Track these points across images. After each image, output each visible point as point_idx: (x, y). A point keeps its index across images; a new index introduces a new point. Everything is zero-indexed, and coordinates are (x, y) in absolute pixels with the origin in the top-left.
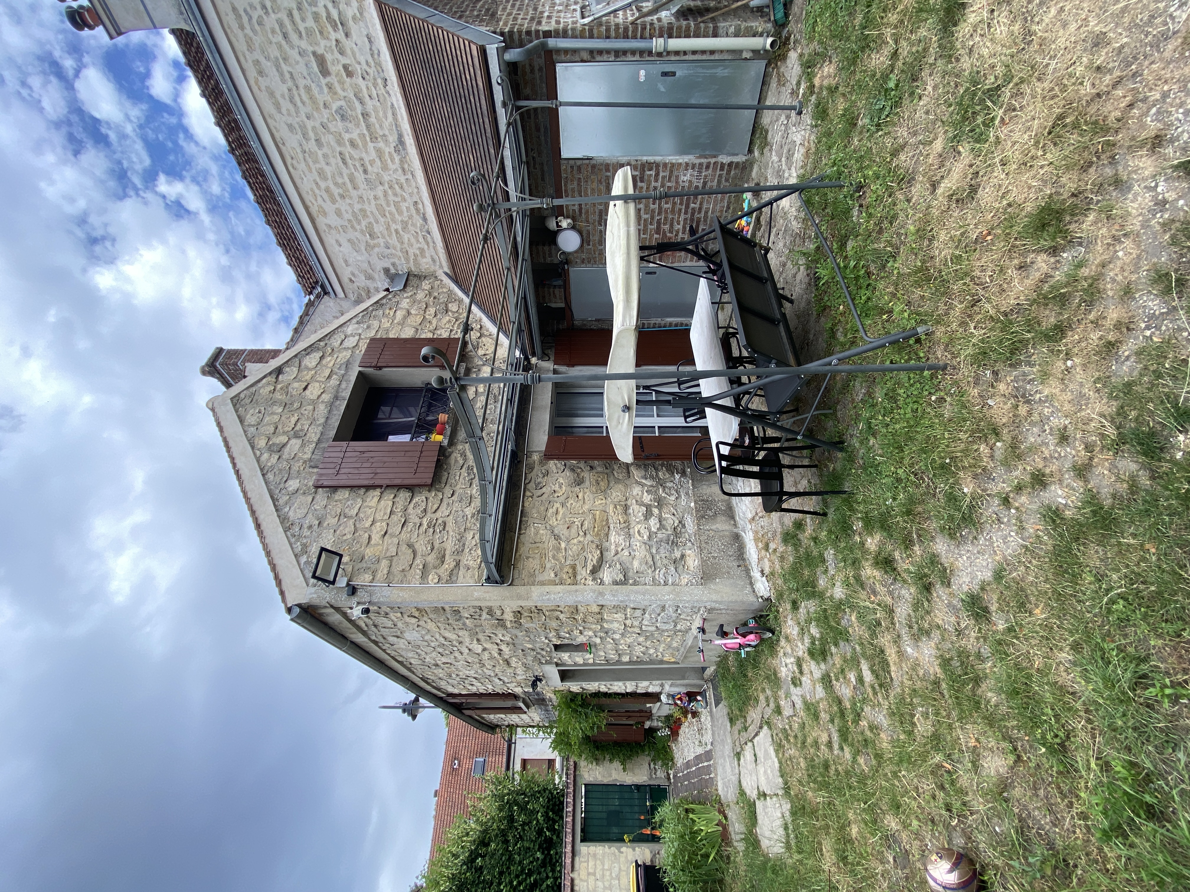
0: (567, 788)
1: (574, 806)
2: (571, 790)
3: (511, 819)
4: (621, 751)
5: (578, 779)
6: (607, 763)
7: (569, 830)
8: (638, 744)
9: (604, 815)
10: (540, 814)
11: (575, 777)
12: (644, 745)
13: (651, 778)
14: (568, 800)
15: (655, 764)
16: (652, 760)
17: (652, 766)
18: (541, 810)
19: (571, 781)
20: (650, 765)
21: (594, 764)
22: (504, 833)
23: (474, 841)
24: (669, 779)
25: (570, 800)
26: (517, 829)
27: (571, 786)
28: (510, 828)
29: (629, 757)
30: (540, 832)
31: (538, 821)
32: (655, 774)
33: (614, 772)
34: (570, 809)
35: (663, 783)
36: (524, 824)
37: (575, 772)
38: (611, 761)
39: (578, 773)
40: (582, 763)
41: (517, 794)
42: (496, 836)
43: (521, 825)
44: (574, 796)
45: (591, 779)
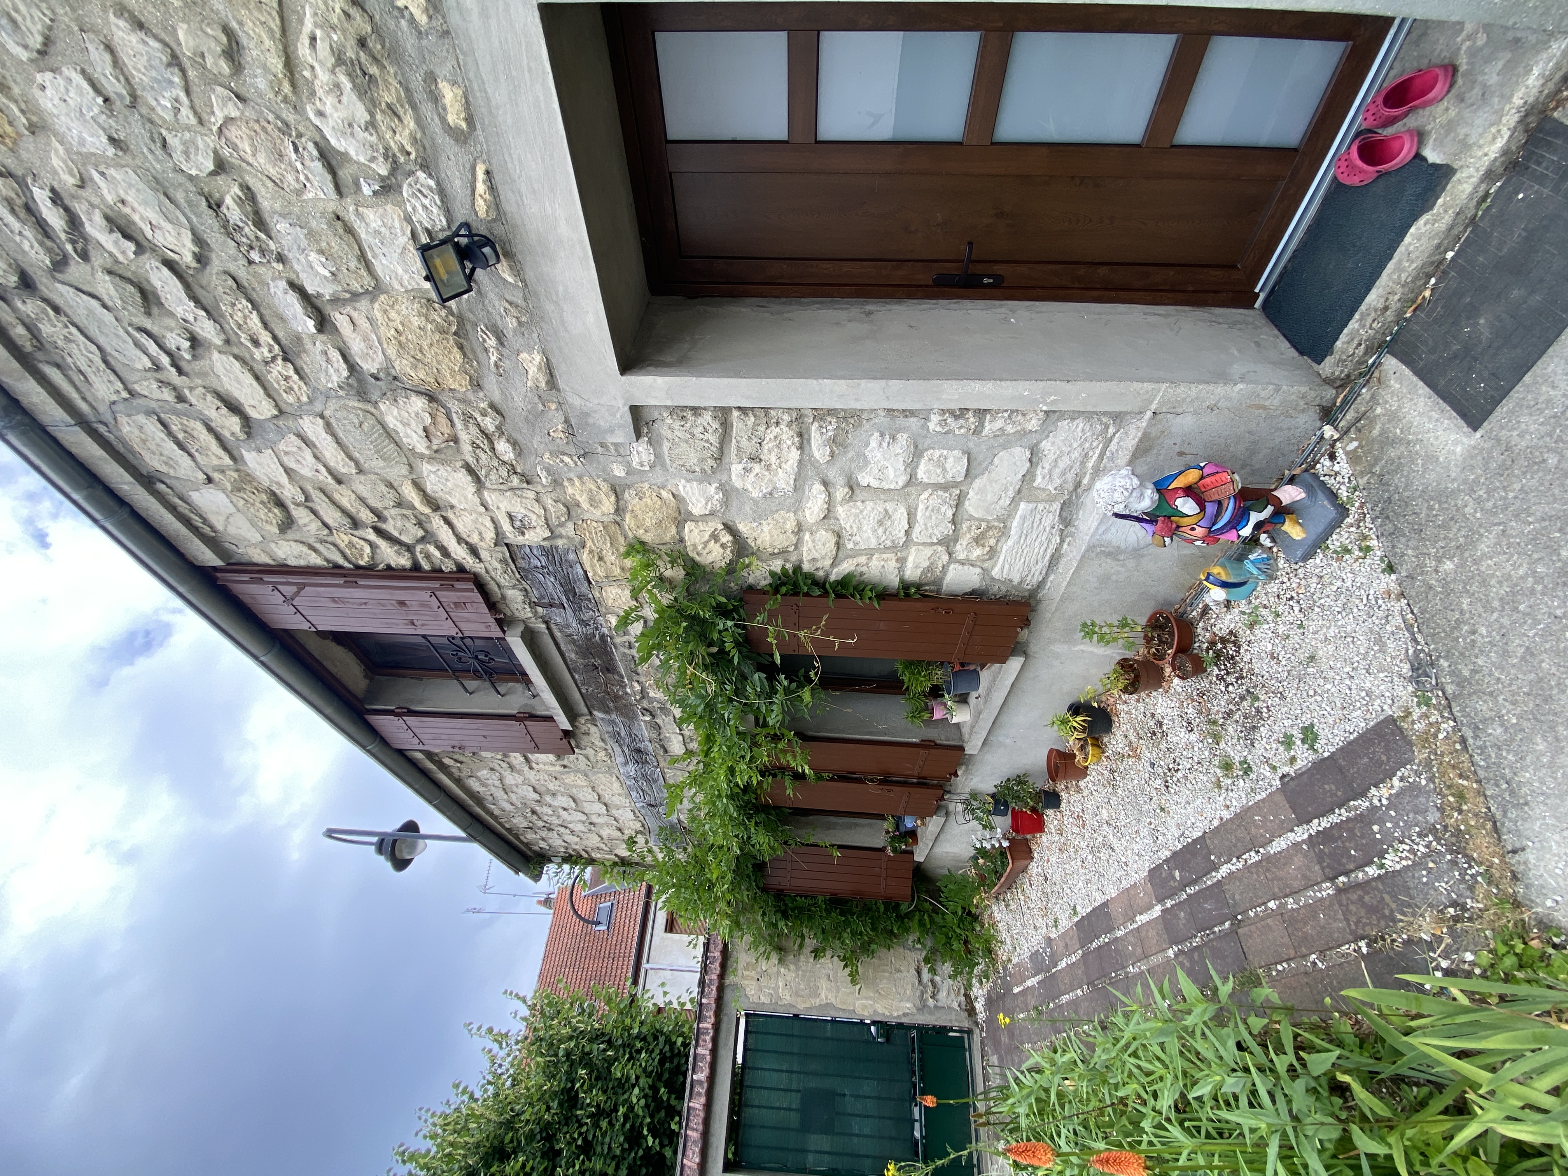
0: (700, 1018)
1: (713, 1066)
2: (707, 1025)
3: (569, 1099)
4: (847, 923)
5: (728, 995)
6: (806, 959)
7: (694, 1135)
8: (892, 906)
9: (795, 1101)
10: (636, 1091)
11: (721, 989)
12: (909, 915)
13: (923, 1007)
14: (700, 1050)
15: (932, 970)
16: (927, 960)
17: (926, 976)
18: (642, 1081)
19: (709, 1001)
20: (919, 972)
21: (774, 958)
22: (548, 1134)
23: (478, 1145)
24: (971, 1012)
25: (704, 1051)
26: (581, 1125)
27: (710, 1014)
28: (567, 1120)
29: (866, 949)
30: (634, 1138)
31: (631, 1108)
32: (933, 997)
33: (824, 984)
34: (701, 1076)
35: (956, 1020)
36: (600, 1113)
37: (722, 976)
38: (817, 953)
39: (730, 980)
40: (743, 957)
41: (591, 1041)
42: (531, 1137)
43: (591, 1116)
44: (715, 1040)
45: (764, 999)
